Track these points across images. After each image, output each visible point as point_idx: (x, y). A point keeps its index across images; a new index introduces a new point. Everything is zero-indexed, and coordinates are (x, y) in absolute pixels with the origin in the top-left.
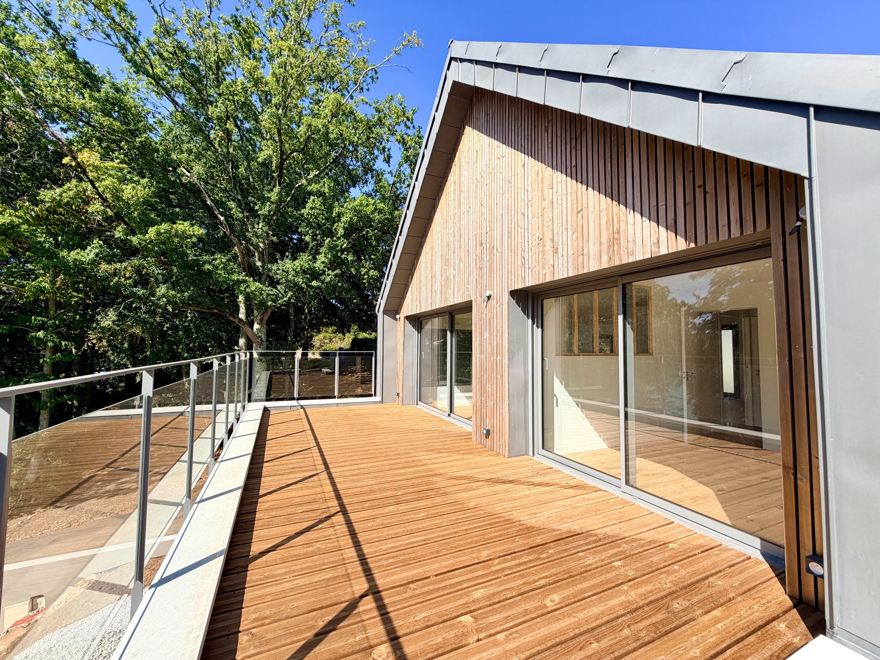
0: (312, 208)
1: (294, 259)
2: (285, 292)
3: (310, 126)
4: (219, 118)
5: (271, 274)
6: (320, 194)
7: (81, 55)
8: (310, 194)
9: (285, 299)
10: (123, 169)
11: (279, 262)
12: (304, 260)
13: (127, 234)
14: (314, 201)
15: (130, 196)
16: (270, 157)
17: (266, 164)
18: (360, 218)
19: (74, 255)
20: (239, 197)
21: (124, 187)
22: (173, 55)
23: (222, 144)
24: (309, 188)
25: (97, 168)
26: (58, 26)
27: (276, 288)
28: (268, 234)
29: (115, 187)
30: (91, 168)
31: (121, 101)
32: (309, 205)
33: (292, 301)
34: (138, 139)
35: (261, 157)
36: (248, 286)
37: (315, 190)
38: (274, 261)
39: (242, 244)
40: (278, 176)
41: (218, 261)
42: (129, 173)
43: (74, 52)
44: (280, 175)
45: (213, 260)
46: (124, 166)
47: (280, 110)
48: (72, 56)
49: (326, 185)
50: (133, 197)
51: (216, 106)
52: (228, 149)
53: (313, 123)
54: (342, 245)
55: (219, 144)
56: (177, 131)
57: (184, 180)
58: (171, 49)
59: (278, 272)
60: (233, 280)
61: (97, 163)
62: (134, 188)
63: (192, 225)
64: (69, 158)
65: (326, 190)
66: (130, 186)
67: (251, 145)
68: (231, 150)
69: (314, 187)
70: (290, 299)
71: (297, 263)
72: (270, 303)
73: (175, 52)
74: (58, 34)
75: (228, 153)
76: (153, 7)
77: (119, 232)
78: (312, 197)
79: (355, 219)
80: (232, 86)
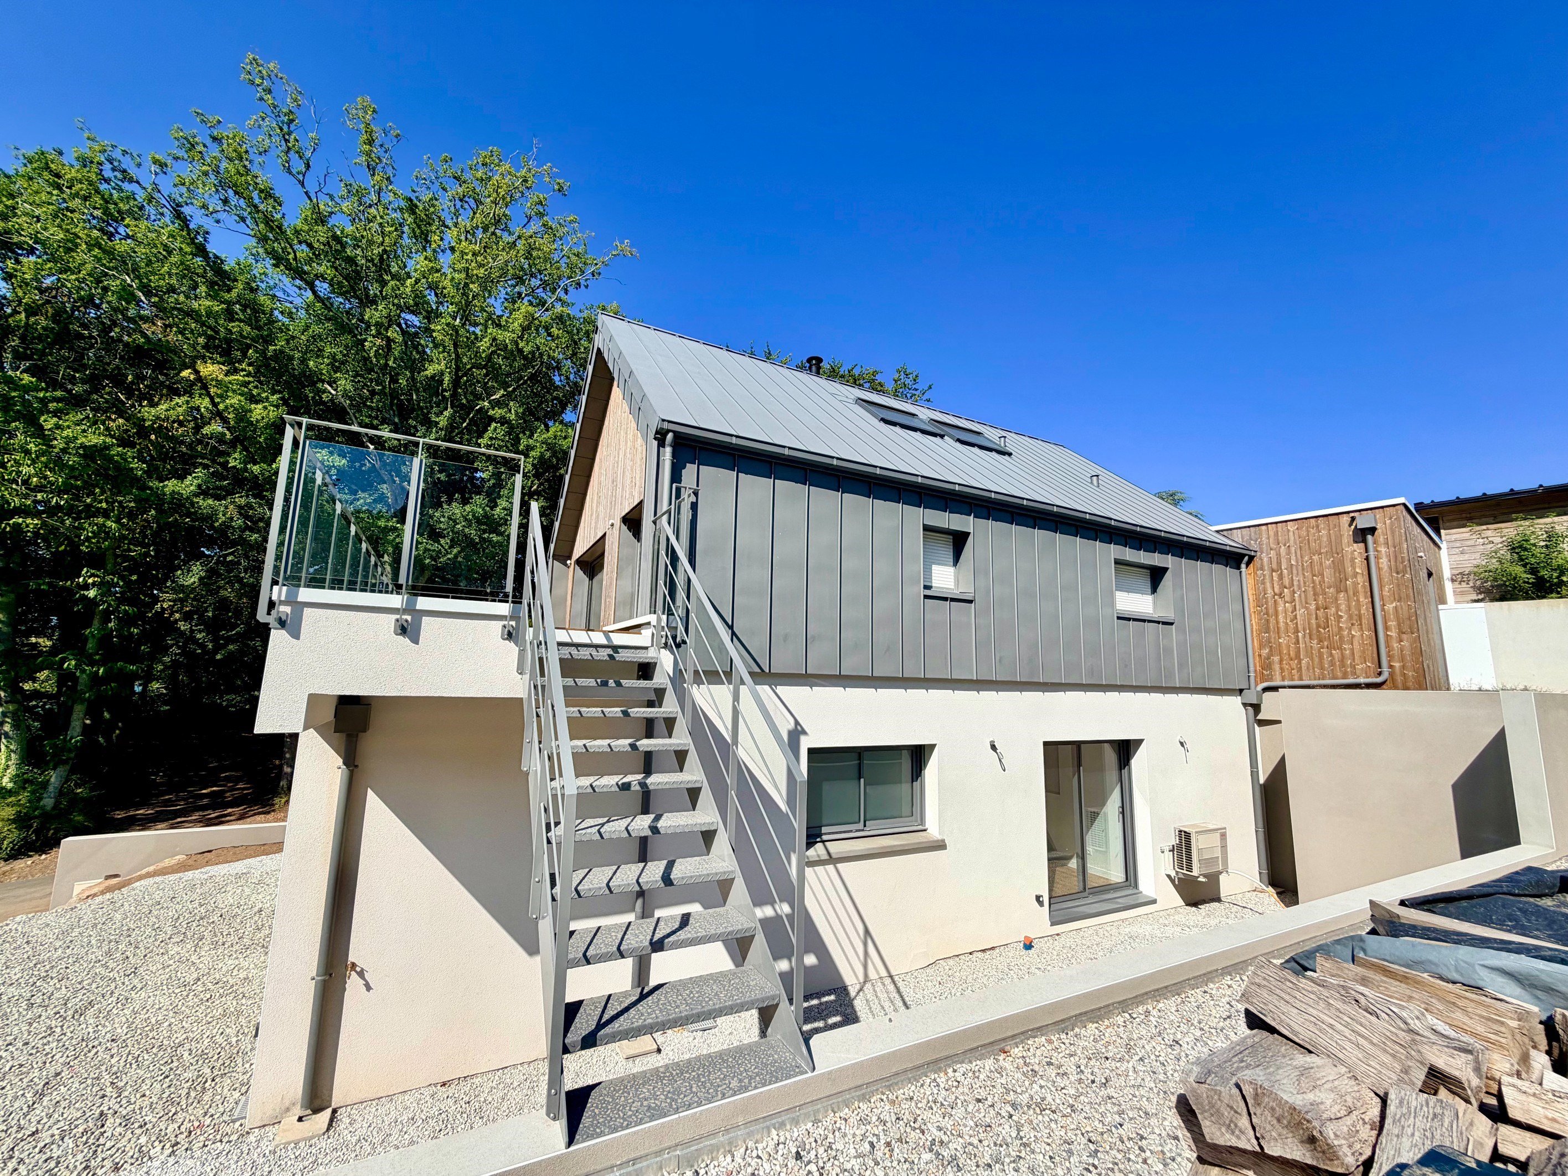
0: (491, 438)
1: (465, 502)
2: (450, 548)
3: (494, 339)
4: (377, 324)
5: (431, 522)
6: (503, 421)
7: (212, 248)
8: (492, 419)
9: (449, 556)
10: (249, 382)
11: (445, 506)
12: (478, 504)
13: (246, 463)
14: (495, 429)
15: (259, 418)
16: (442, 373)
17: (436, 380)
18: (554, 454)
19: (171, 485)
20: (396, 420)
21: (253, 406)
22: (324, 245)
23: (380, 354)
24: (491, 413)
25: (219, 383)
26: (189, 218)
27: (439, 542)
28: (432, 469)
29: (242, 407)
30: (214, 383)
31: (255, 301)
32: (489, 434)
33: (459, 559)
34: (271, 348)
35: (431, 370)
36: (398, 536)
37: (497, 416)
38: (438, 505)
39: (394, 482)
40: (451, 396)
41: (362, 501)
42: (256, 387)
43: (204, 246)
44: (455, 395)
45: (354, 500)
46: (251, 379)
47: (458, 320)
48: (201, 250)
49: (513, 412)
50: (263, 418)
51: (376, 310)
52: (387, 360)
53: (500, 337)
54: (531, 487)
55: (375, 356)
56: (316, 329)
57: (325, 397)
58: (322, 239)
59: (442, 519)
60: (380, 527)
61: (221, 377)
62: (265, 408)
63: (331, 453)
64: (189, 371)
65: (513, 417)
66: (260, 406)
67: (418, 352)
68: (391, 363)
69: (497, 412)
70: (456, 556)
71: (468, 508)
72: (427, 561)
73: (328, 242)
74: (187, 226)
75: (386, 365)
76: (306, 193)
77: (235, 460)
78: (494, 425)
79: (548, 454)
80: (399, 289)
